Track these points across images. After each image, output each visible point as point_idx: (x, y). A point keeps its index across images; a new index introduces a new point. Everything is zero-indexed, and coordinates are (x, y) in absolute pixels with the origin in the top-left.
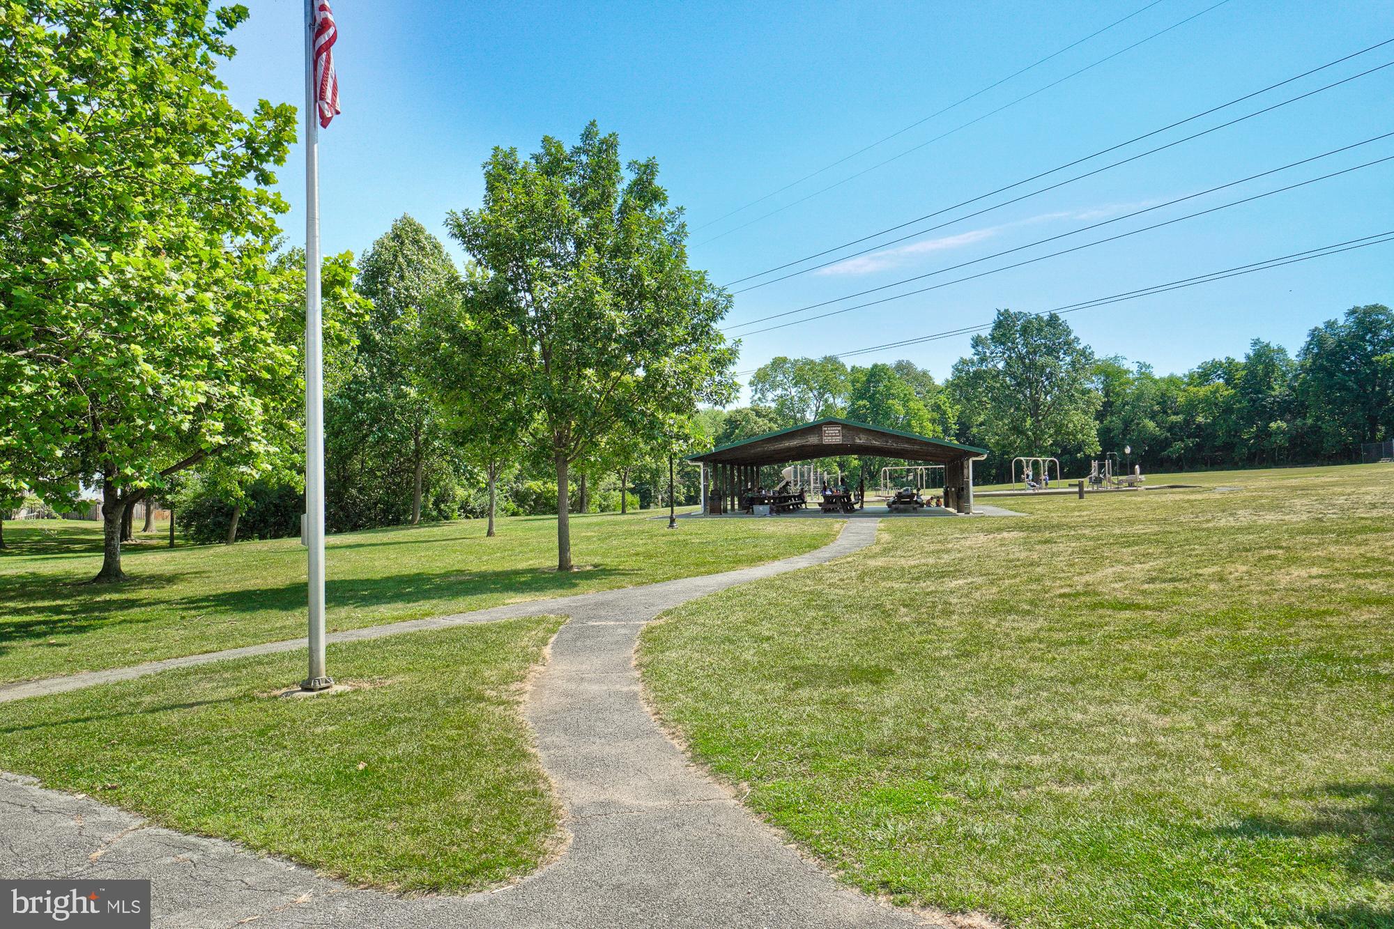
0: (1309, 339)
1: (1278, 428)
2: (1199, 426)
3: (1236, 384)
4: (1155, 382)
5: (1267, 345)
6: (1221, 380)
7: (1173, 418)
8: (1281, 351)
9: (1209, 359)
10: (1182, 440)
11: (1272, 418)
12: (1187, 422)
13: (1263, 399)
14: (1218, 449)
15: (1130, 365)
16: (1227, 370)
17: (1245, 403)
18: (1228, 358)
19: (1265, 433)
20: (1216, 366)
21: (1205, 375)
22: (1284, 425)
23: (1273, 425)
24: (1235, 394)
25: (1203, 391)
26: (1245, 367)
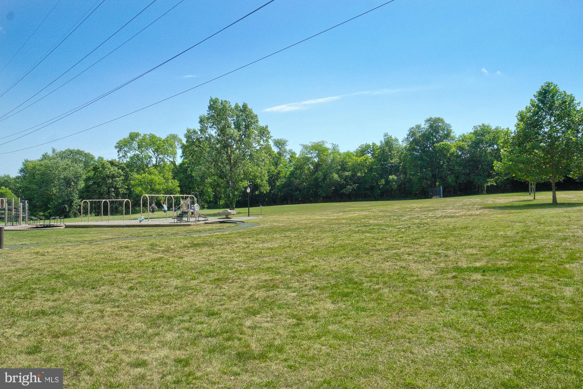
0: (408, 133)
1: (393, 179)
2: (358, 177)
3: (376, 156)
4: (340, 154)
5: (391, 137)
6: (370, 155)
7: (347, 173)
8: (396, 140)
9: (364, 143)
10: (351, 185)
11: (391, 174)
12: (353, 176)
13: (386, 164)
14: (367, 189)
15: (329, 146)
16: (372, 149)
17: (379, 166)
18: (373, 143)
19: (388, 182)
20: (368, 146)
21: (363, 151)
22: (396, 178)
23: (391, 177)
24: (375, 161)
25: (360, 159)
26: (380, 148)
